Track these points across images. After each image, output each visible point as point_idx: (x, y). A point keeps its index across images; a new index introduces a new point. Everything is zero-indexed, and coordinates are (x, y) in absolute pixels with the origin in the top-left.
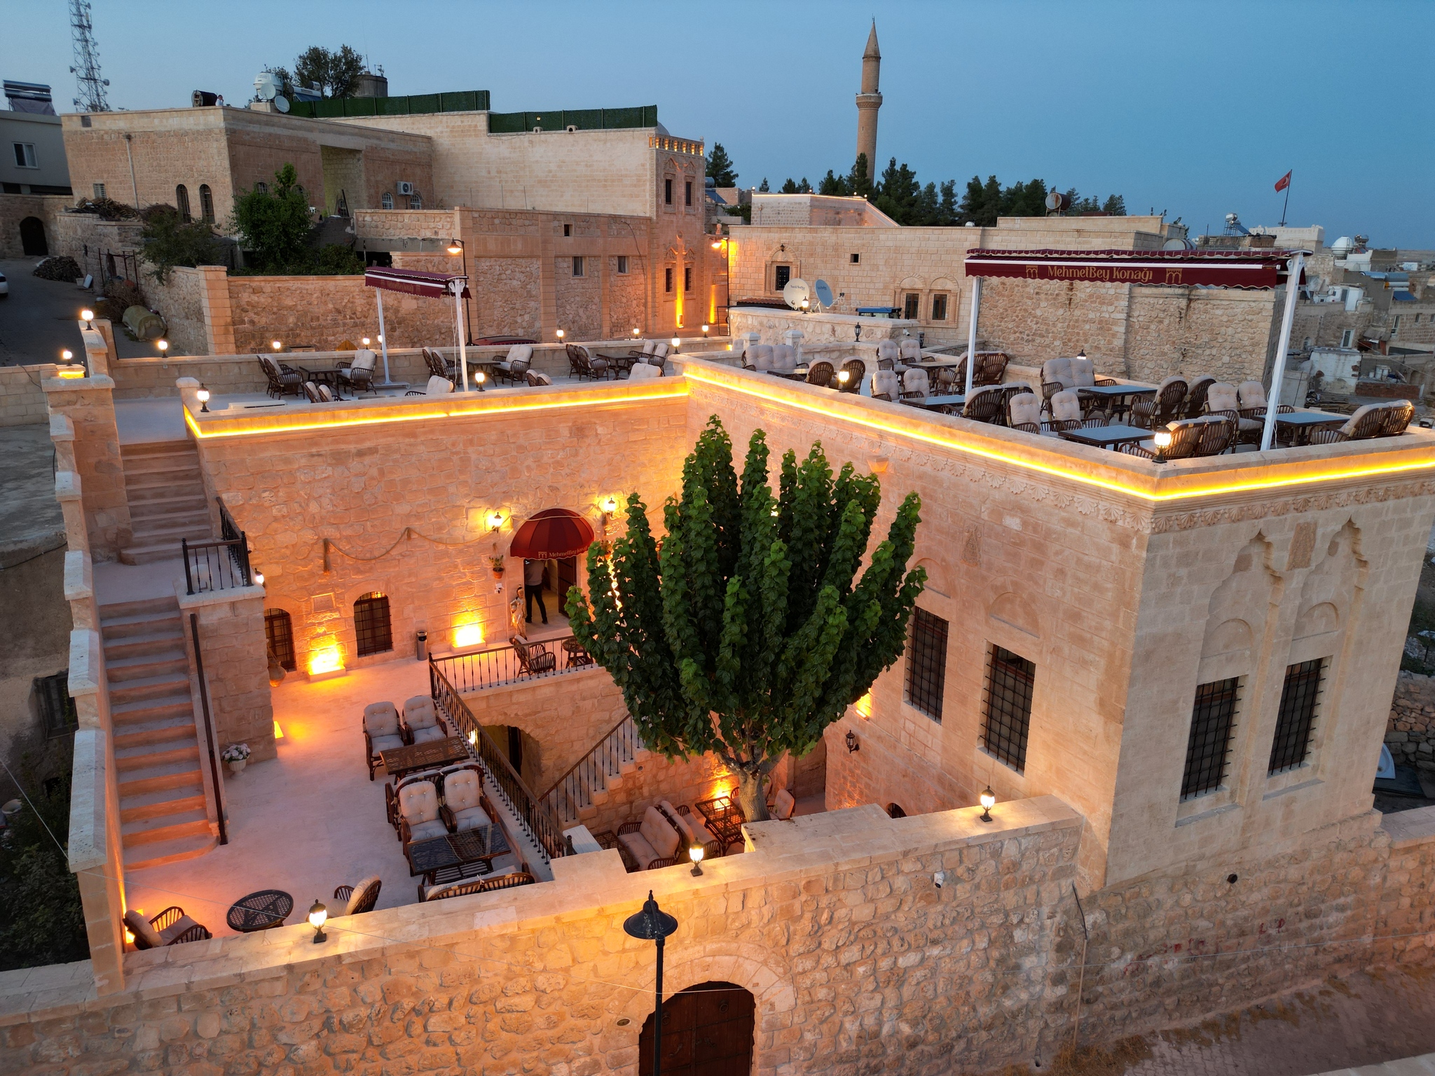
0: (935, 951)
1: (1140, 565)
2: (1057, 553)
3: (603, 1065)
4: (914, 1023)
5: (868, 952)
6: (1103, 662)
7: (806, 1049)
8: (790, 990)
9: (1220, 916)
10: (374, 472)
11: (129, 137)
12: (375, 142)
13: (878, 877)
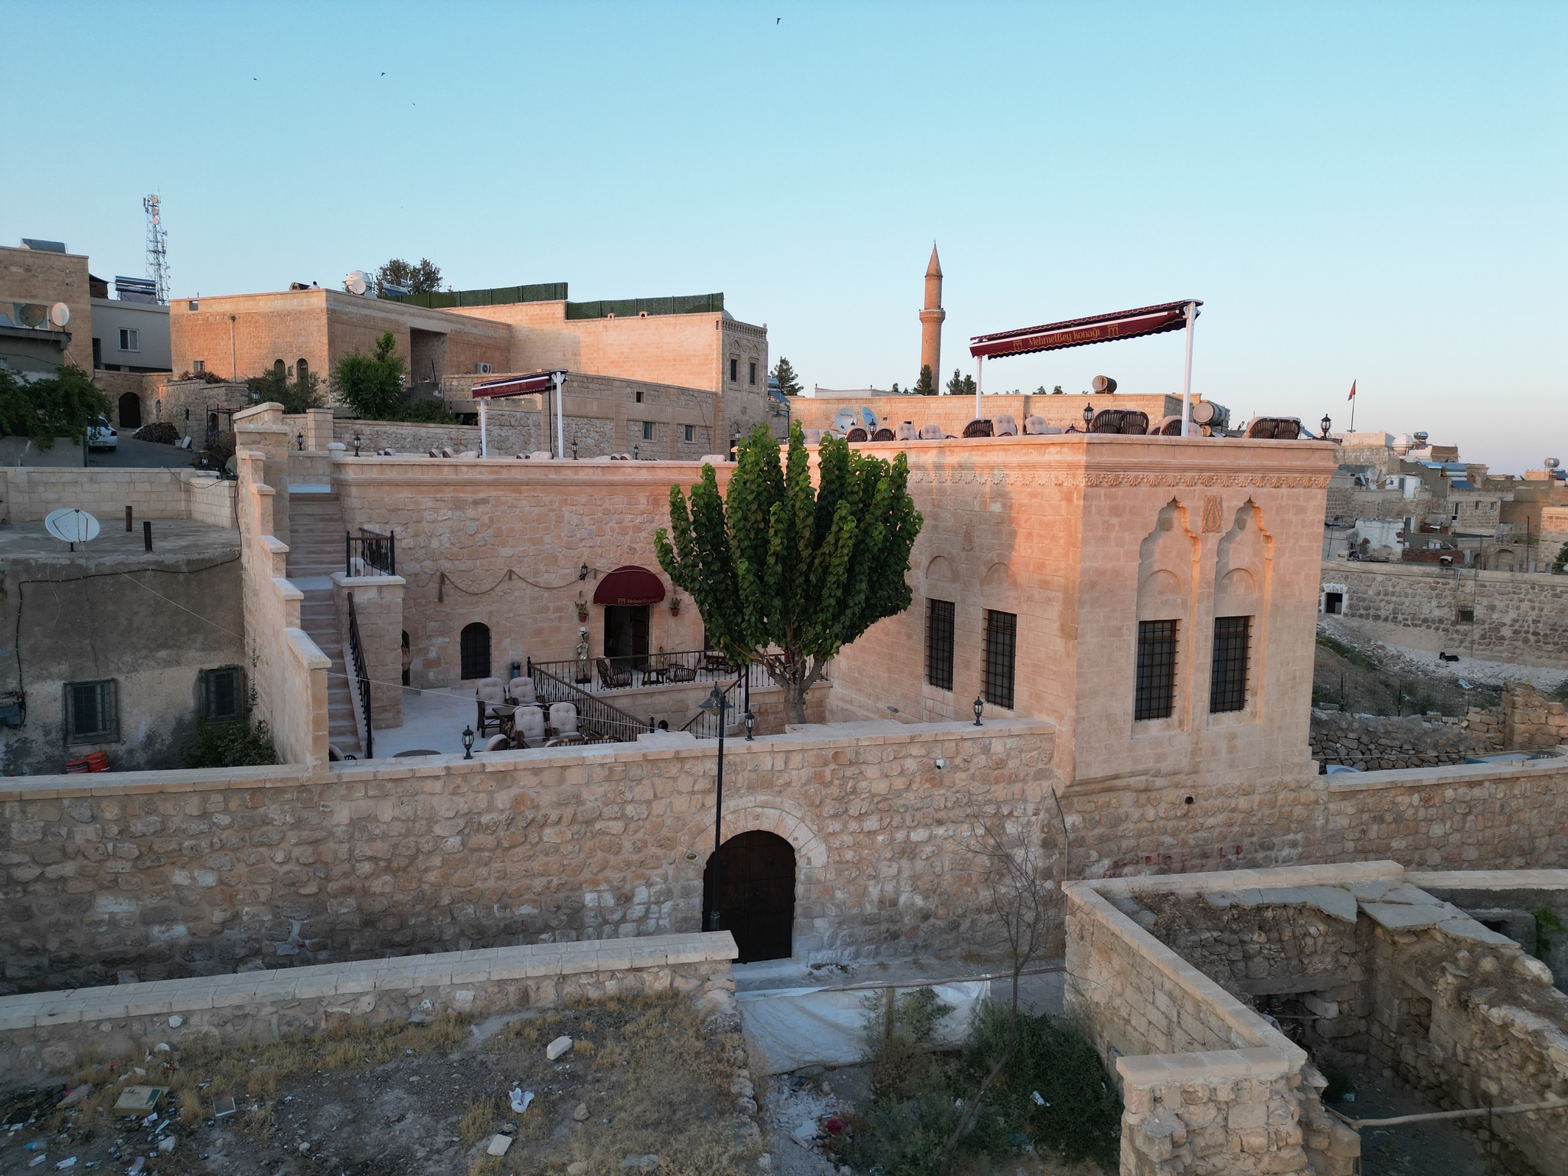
0: (940, 831)
1: (1080, 512)
2: (1026, 521)
3: (675, 895)
4: (926, 898)
5: (886, 823)
6: (1061, 596)
7: (837, 906)
8: (823, 847)
9: (1183, 835)
10: (485, 519)
11: (233, 318)
12: (460, 326)
13: (891, 758)
